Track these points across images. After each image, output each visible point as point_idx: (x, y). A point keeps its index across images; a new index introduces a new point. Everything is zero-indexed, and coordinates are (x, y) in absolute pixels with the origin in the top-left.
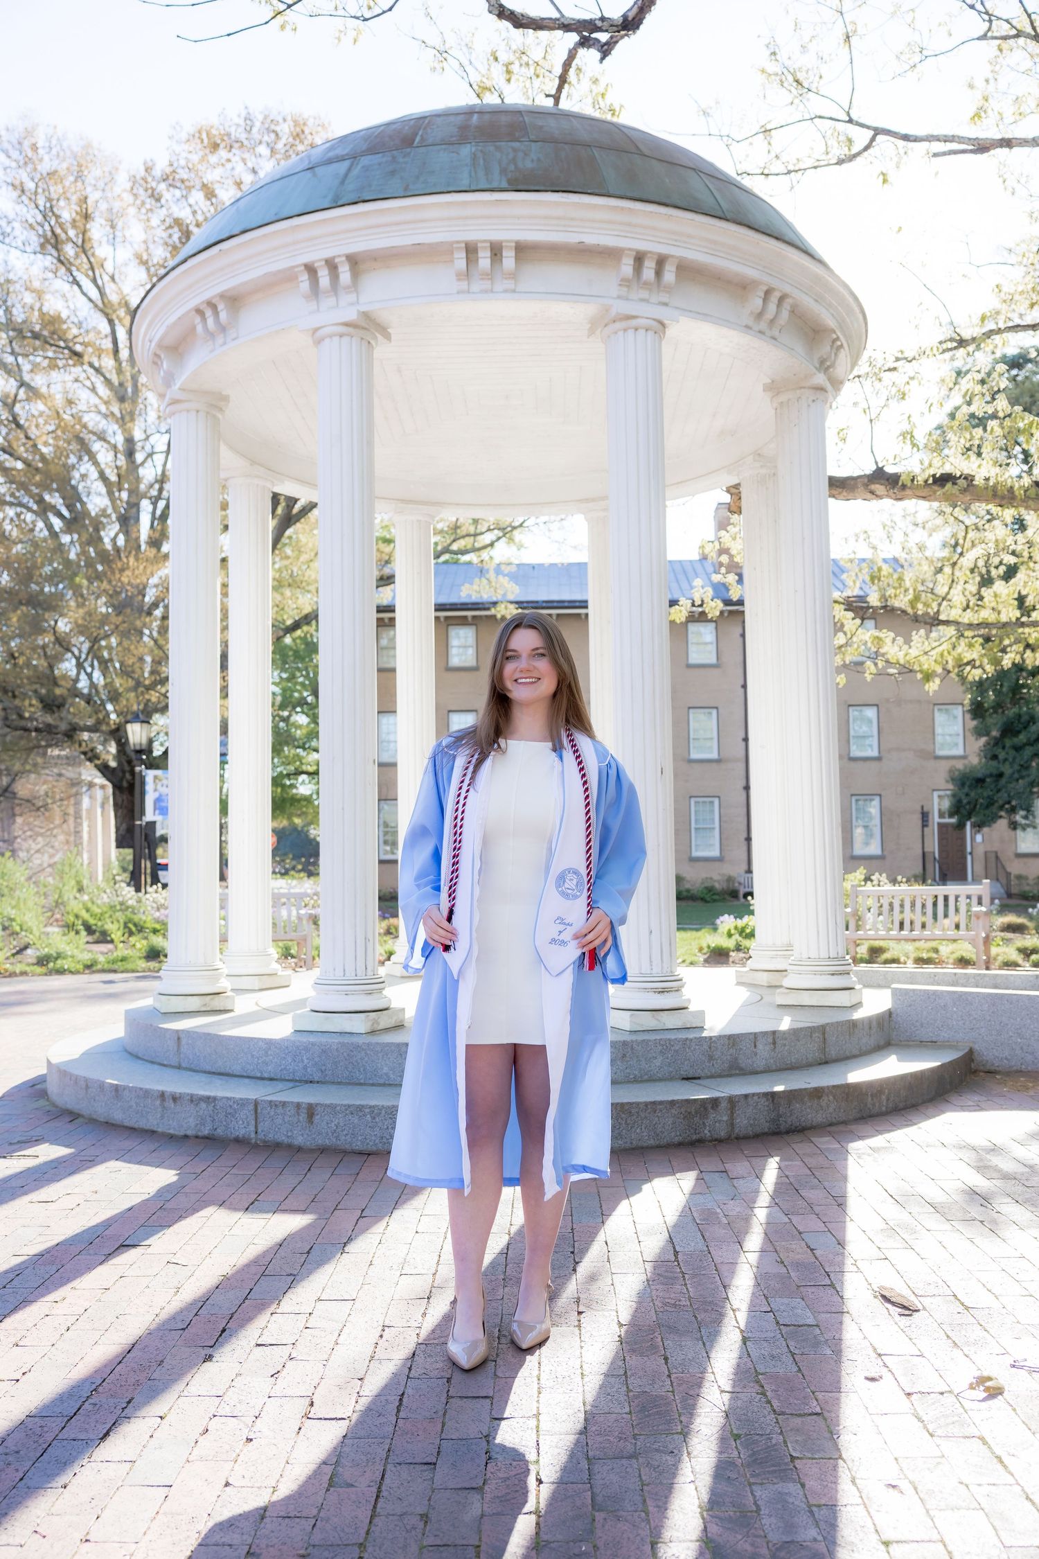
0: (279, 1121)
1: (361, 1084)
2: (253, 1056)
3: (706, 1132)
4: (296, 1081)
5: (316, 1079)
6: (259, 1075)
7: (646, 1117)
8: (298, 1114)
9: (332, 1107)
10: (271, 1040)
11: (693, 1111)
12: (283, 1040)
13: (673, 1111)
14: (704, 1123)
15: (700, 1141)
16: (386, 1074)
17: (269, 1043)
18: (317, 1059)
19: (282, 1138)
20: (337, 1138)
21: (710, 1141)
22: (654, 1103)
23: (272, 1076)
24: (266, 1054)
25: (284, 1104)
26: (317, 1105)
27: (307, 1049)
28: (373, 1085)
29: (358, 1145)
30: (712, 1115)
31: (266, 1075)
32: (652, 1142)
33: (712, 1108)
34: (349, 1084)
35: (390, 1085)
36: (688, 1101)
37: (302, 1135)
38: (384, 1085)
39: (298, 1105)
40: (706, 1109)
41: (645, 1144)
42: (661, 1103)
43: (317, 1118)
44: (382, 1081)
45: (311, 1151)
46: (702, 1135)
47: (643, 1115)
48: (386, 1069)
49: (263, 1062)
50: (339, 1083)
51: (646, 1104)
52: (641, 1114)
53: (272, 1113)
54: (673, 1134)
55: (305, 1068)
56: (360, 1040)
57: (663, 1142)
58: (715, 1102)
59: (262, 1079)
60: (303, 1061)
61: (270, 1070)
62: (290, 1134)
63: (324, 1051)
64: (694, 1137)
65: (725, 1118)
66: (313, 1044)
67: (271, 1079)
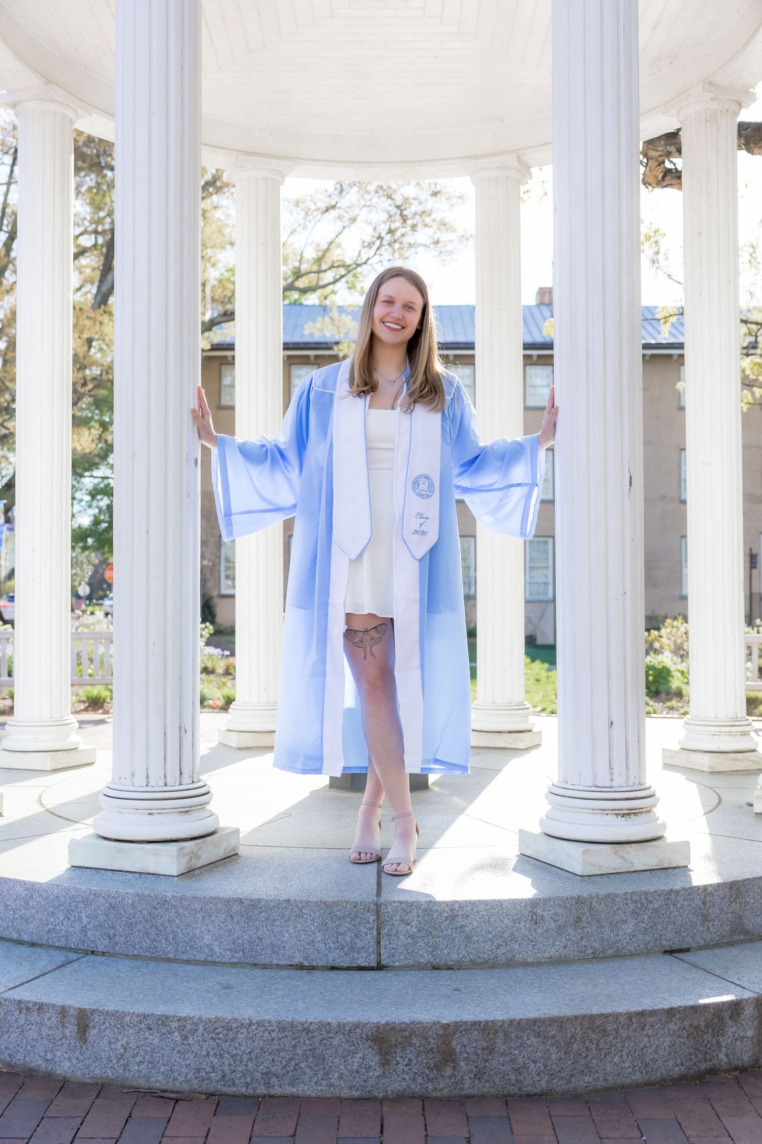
0: (32, 1034)
1: (169, 960)
2: (6, 906)
3: (722, 1056)
4: (70, 950)
5: (101, 948)
6: (15, 936)
7: (629, 1037)
8: (63, 1026)
9: (118, 1017)
10: (33, 884)
11: (702, 1024)
12: (50, 884)
13: (672, 1026)
14: (718, 1043)
15: (712, 1071)
16: (209, 946)
17: (31, 888)
18: (102, 918)
19: (37, 1062)
20: (125, 1066)
21: (727, 1071)
22: (642, 1014)
23: (35, 939)
24: (27, 906)
25: (41, 1007)
26: (93, 1012)
27: (86, 902)
28: (188, 962)
29: (159, 1081)
30: (731, 1029)
31: (25, 937)
32: (638, 1077)
33: (731, 1017)
34: (151, 959)
35: (214, 963)
36: (696, 1009)
37: (70, 1059)
38: (204, 963)
39: (63, 1011)
40: (721, 1019)
41: (627, 1081)
42: (653, 1013)
43: (93, 1033)
44: (201, 957)
45: (83, 1087)
46: (716, 1062)
47: (624, 1035)
48: (207, 939)
49: (22, 918)
50: (136, 957)
51: (630, 1016)
52: (621, 1031)
53: (22, 1021)
54: (671, 1062)
55: (84, 930)
56: (168, 891)
57: (656, 1076)
58: (735, 1007)
59: (20, 943)
60: (80, 919)
61: (31, 930)
62: (49, 1056)
63: (112, 907)
64: (704, 1066)
65: (750, 1033)
66: (97, 895)
67: (33, 945)
